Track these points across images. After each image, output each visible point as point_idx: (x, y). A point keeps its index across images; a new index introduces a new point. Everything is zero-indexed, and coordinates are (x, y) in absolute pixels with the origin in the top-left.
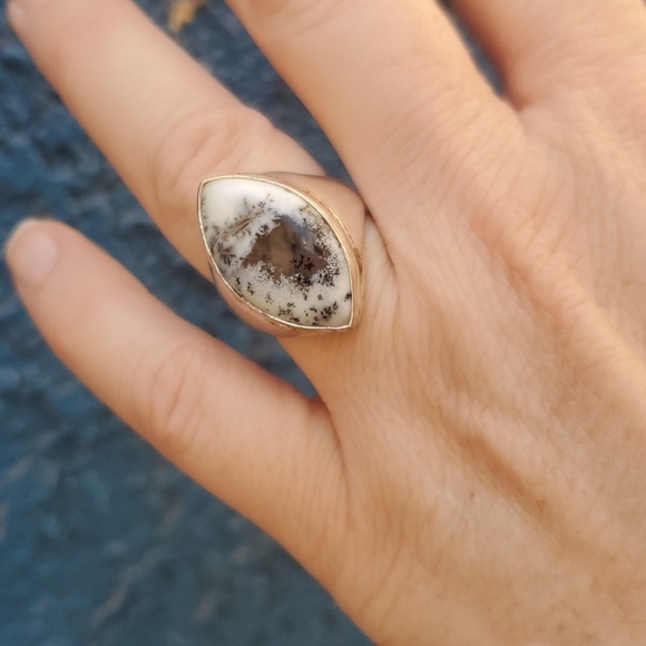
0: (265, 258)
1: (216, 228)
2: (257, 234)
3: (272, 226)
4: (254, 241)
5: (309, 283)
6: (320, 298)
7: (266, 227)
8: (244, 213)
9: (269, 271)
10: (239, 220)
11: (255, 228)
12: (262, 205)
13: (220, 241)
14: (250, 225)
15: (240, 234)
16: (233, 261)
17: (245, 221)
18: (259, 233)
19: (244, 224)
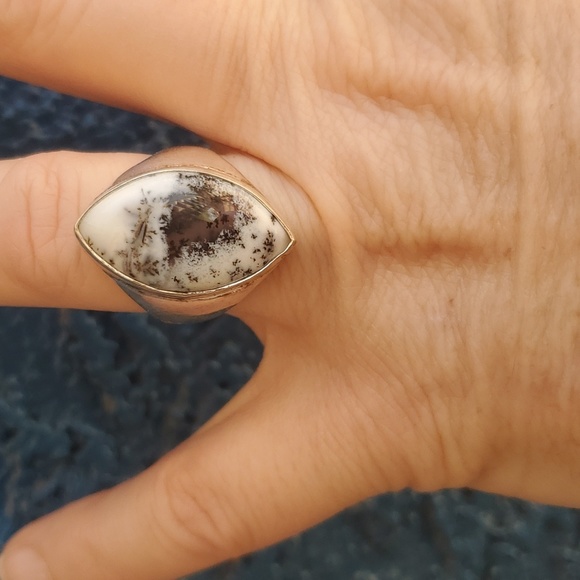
0: (183, 243)
1: (121, 253)
2: (161, 228)
3: (168, 212)
4: (164, 236)
5: (237, 232)
6: (254, 237)
7: (164, 217)
8: (136, 221)
9: (196, 249)
10: (136, 229)
11: (155, 224)
12: (145, 201)
13: (134, 260)
14: (149, 226)
15: (147, 240)
16: (159, 267)
17: (142, 226)
18: (162, 226)
19: (143, 229)
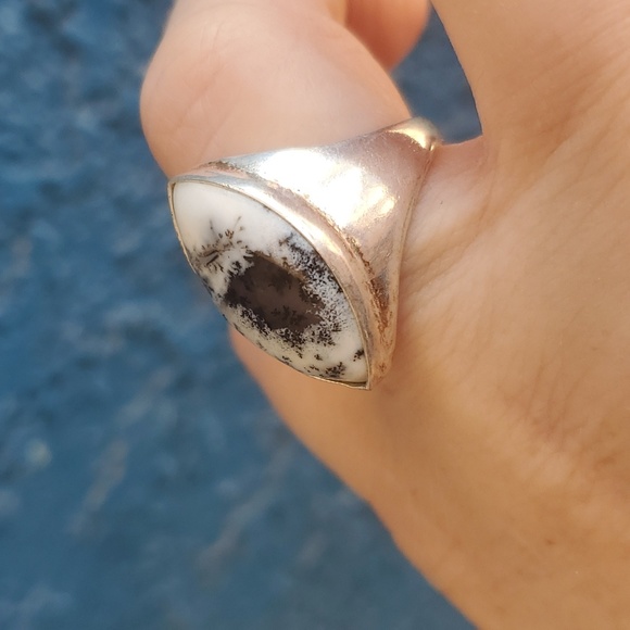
0: (243, 302)
2: (231, 273)
3: (245, 265)
4: (228, 280)
6: (318, 357)
7: (238, 265)
8: (212, 242)
9: (251, 319)
10: (208, 249)
11: (226, 263)
12: (230, 234)
14: (220, 259)
15: (211, 267)
16: (213, 294)
17: (214, 252)
18: (232, 271)
19: (213, 255)
